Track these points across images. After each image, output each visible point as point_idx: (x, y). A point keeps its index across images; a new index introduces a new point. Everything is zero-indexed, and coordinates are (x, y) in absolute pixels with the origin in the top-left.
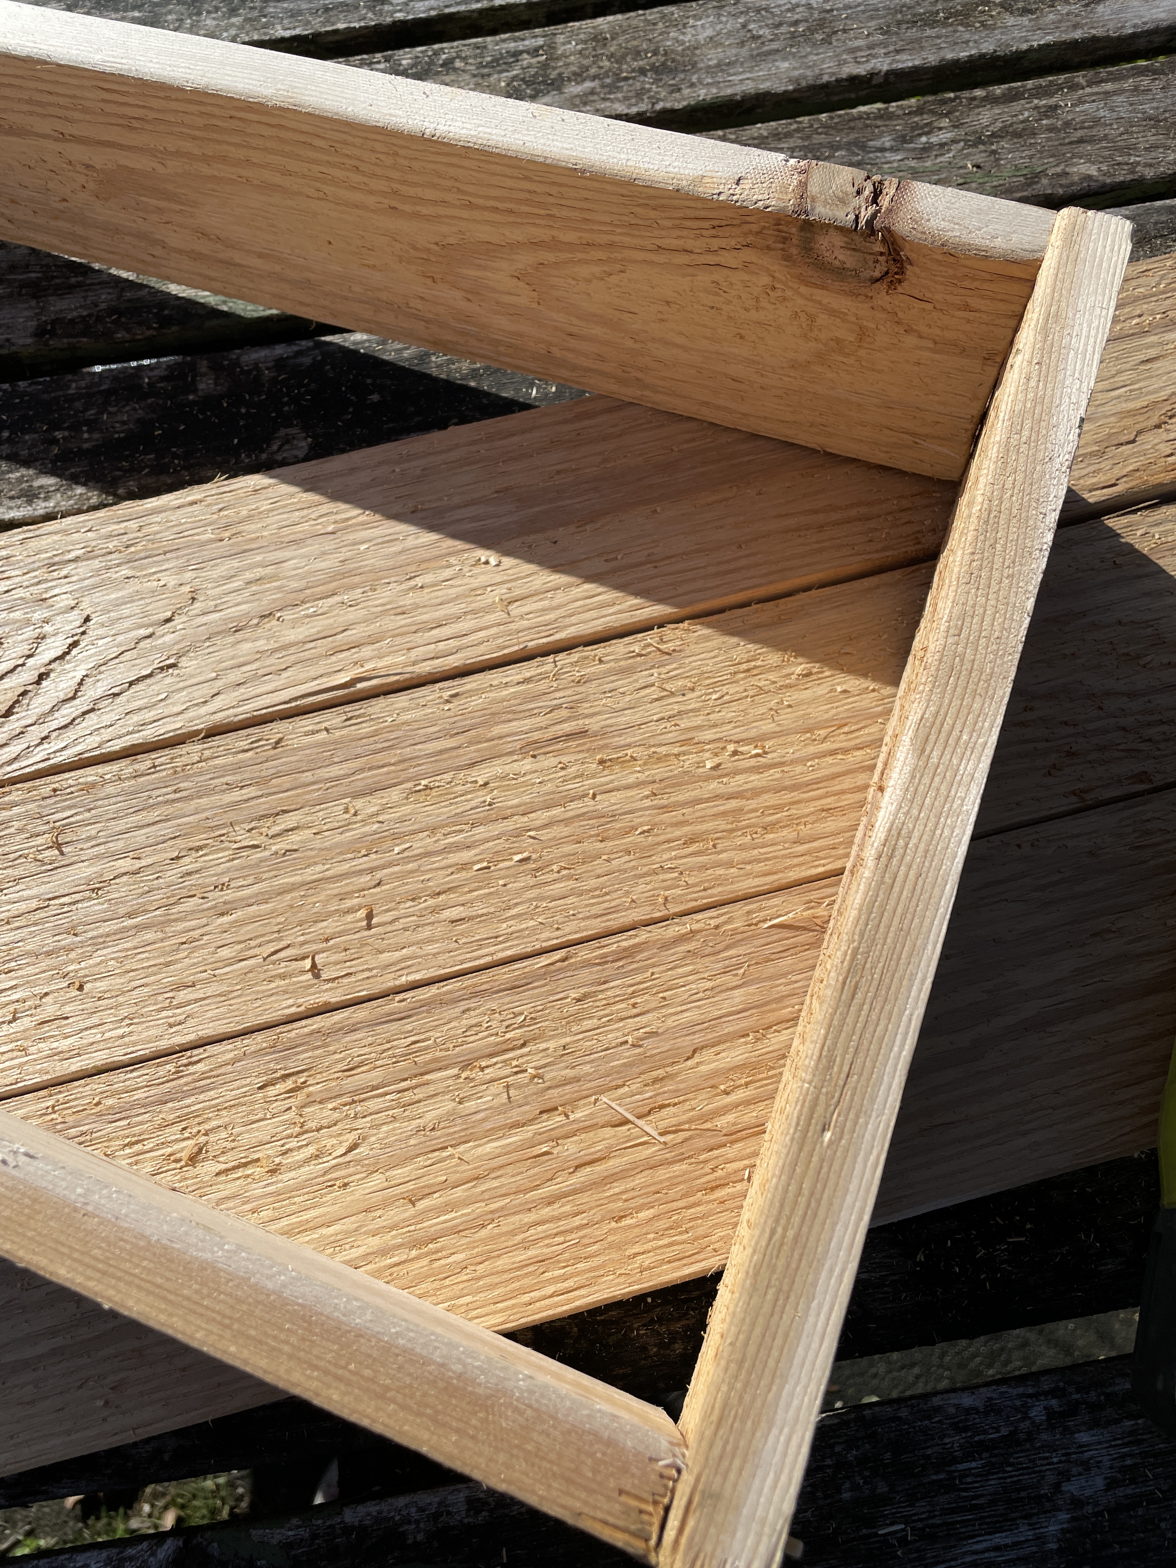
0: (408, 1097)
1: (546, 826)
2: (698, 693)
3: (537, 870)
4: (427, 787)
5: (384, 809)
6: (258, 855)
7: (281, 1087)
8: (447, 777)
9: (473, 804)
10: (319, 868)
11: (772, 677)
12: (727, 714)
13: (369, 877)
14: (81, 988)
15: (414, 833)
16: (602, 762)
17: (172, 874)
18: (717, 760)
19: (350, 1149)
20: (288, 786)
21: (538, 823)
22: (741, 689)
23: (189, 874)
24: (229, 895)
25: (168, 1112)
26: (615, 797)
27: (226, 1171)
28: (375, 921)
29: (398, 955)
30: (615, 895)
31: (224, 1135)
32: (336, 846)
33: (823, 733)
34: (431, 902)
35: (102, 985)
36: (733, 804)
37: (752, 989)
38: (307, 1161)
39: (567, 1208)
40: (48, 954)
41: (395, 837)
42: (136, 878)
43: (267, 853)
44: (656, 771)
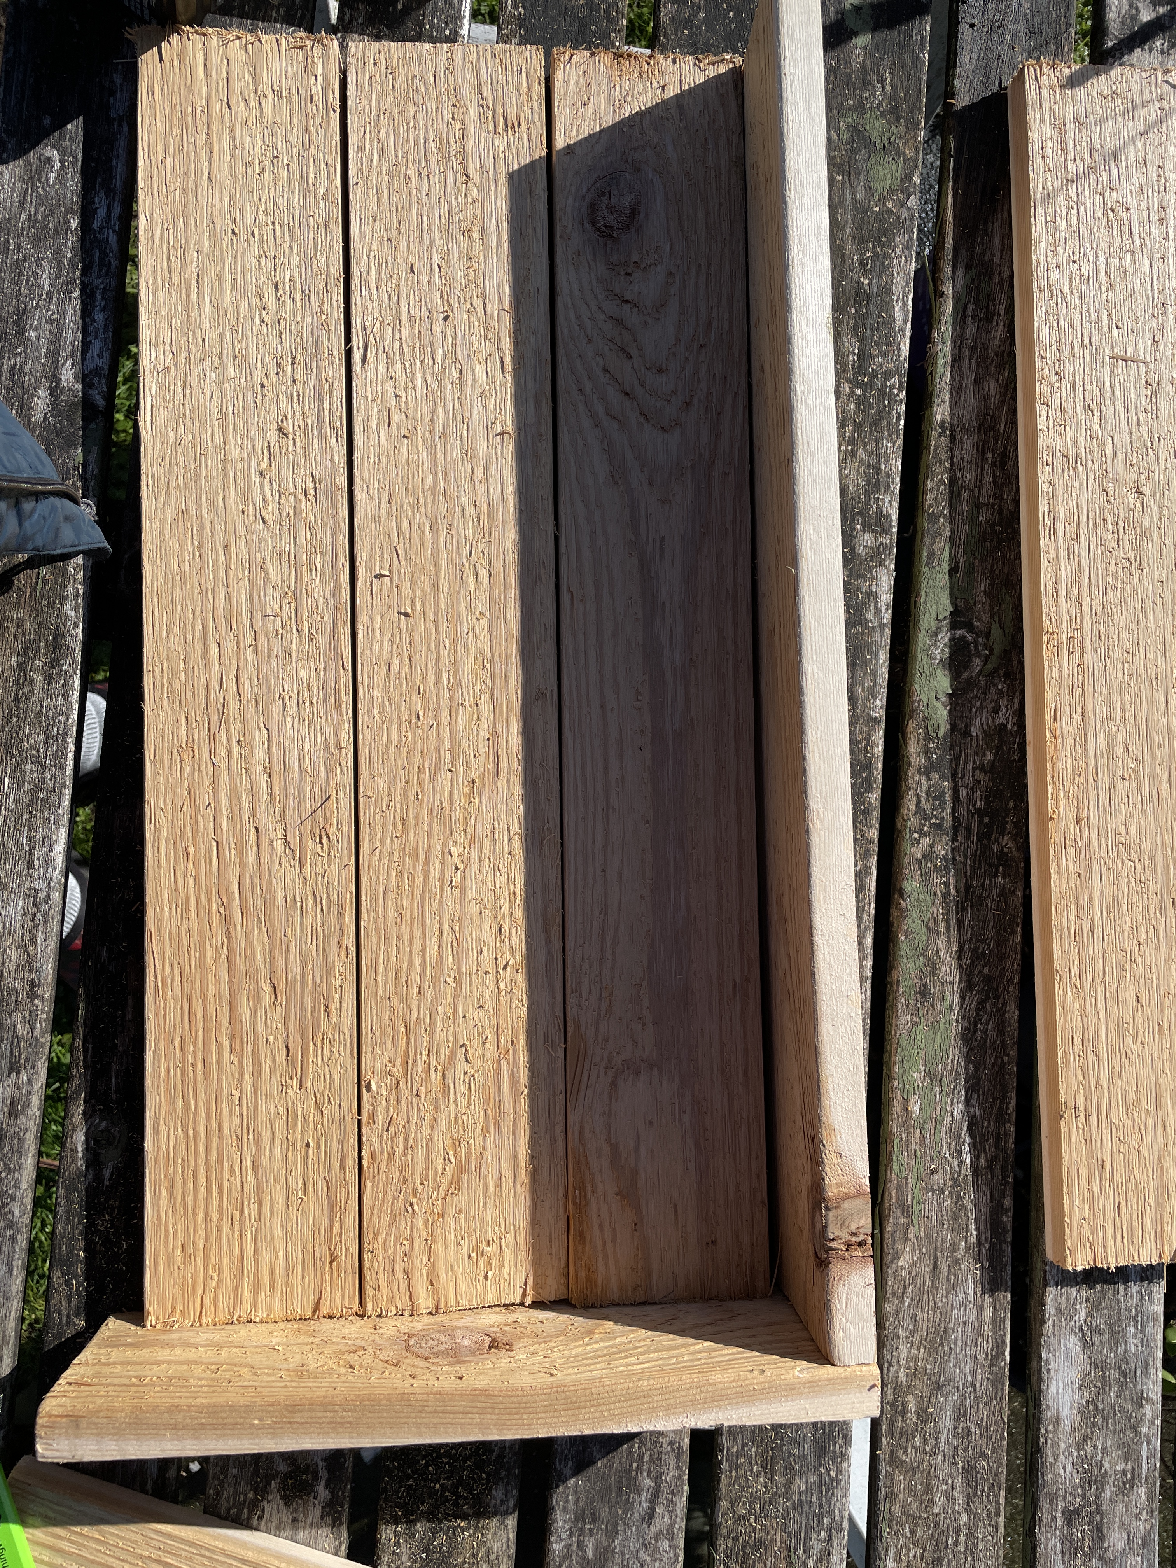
0: (285, 556)
1: (438, 735)
2: (506, 856)
3: (410, 724)
4: (484, 667)
5: (477, 638)
6: (465, 554)
7: (311, 485)
8: (488, 682)
9: (465, 693)
10: (446, 590)
11: (506, 907)
12: (486, 871)
13: (432, 619)
14: (405, 437)
15: (455, 652)
16: (473, 782)
17: (465, 500)
18: (455, 855)
19: (263, 519)
20: (508, 580)
21: (441, 731)
22: (502, 885)
23: (463, 511)
24: (443, 532)
25: (312, 420)
26: (447, 783)
27: (269, 447)
28: (403, 617)
29: (377, 628)
30: (381, 767)
31: (291, 449)
32: (459, 603)
33: (456, 928)
34: (406, 654)
35: (404, 450)
36: (422, 857)
37: (297, 774)
38: (263, 493)
39: (198, 634)
40: (432, 420)
41: (456, 641)
42: (468, 478)
43: (464, 560)
44: (458, 814)
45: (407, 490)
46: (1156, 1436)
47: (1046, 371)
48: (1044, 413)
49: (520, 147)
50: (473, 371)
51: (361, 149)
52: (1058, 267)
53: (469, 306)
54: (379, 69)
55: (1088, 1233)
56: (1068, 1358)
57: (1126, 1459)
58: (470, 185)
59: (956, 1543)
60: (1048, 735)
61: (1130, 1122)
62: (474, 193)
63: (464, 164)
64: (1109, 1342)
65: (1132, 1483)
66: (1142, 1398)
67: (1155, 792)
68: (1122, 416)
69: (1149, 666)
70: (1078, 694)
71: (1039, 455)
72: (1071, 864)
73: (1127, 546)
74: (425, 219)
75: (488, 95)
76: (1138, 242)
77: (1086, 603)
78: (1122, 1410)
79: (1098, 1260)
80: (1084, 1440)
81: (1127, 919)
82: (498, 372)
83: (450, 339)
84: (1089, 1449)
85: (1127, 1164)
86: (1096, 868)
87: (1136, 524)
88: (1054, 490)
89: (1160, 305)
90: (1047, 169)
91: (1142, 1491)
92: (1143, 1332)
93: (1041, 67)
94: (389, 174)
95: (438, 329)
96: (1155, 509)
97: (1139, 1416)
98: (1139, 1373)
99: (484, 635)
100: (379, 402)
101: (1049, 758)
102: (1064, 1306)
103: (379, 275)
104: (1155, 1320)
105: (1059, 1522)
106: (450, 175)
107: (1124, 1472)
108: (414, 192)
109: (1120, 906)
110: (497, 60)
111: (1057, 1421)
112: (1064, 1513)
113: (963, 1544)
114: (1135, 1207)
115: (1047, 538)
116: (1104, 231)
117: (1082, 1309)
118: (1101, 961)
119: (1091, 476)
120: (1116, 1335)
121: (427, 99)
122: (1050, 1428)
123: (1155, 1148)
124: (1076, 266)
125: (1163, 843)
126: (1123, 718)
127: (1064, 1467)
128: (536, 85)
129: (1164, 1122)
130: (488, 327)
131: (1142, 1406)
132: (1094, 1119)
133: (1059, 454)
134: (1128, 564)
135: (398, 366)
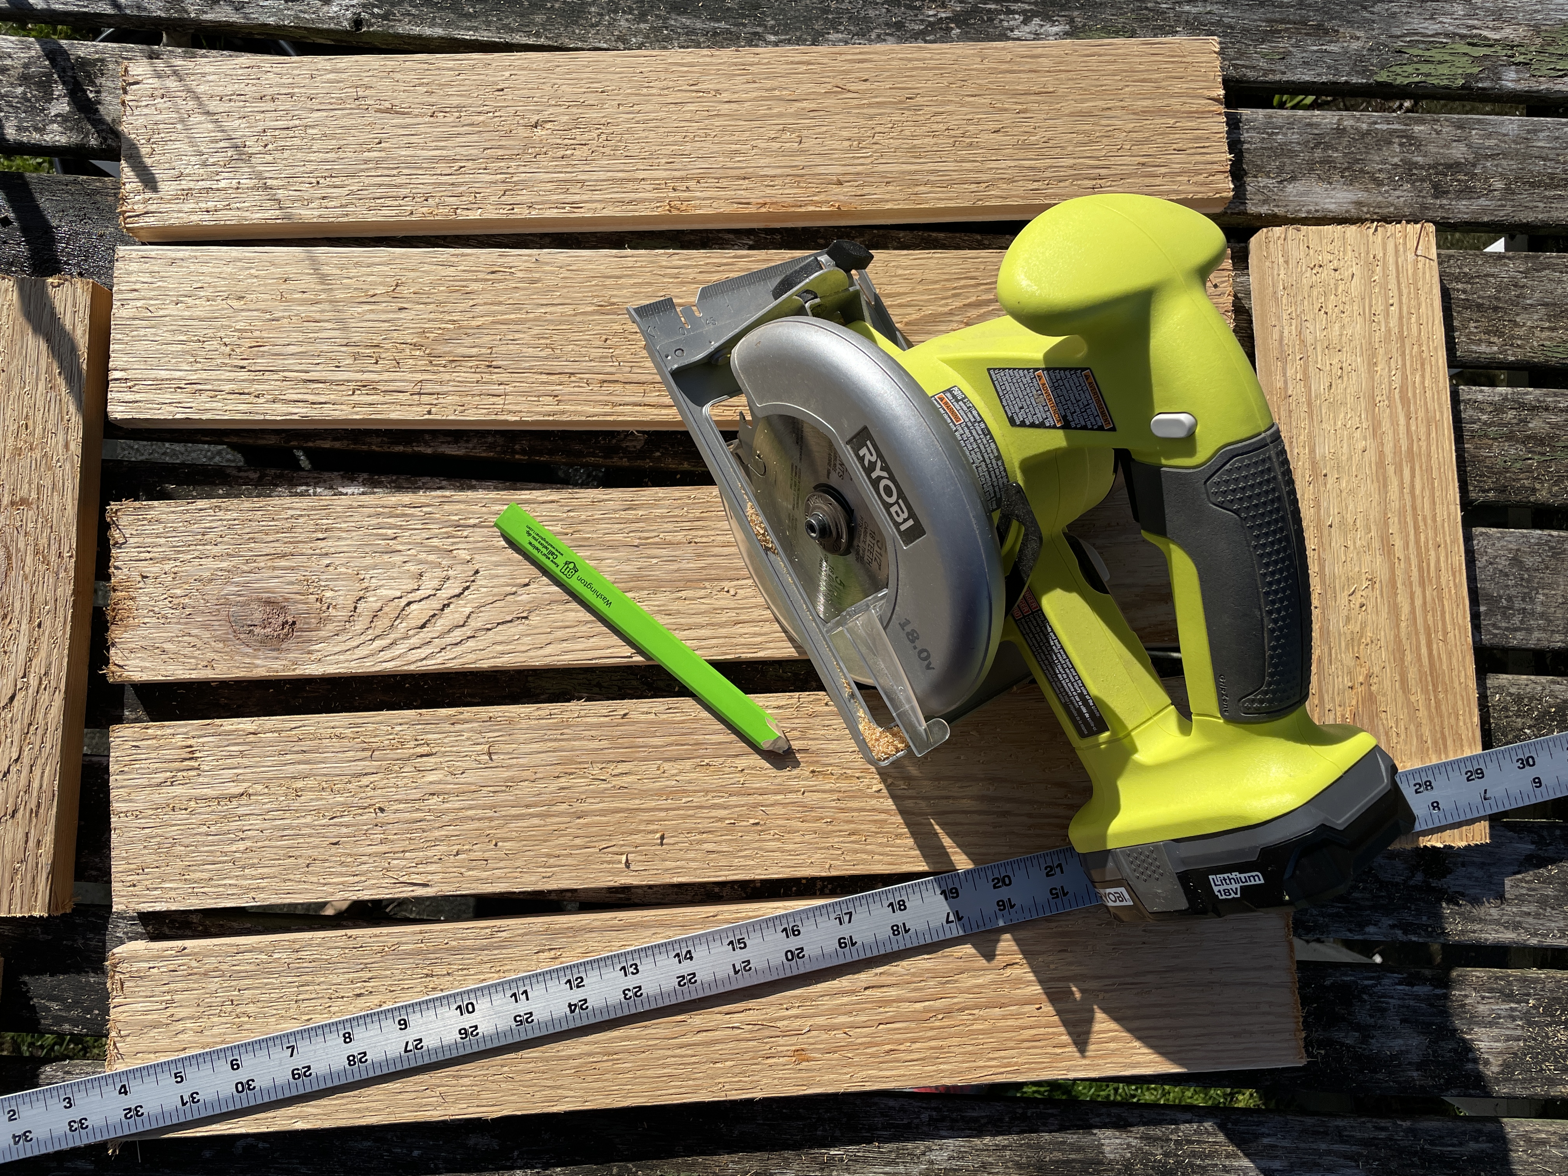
1: (772, 805)
3: (762, 831)
4: (708, 764)
5: (681, 772)
6: (604, 785)
8: (721, 760)
9: (732, 781)
10: (637, 801)
13: (665, 814)
14: (496, 845)
15: (695, 791)
16: (813, 772)
17: (554, 786)
20: (626, 745)
21: (768, 802)
23: (564, 788)
24: (584, 807)
28: (665, 841)
29: (674, 864)
30: (803, 857)
32: (649, 790)
34: (698, 837)
40: (479, 819)
41: (685, 792)
42: (533, 784)
43: (609, 785)
44: (843, 785)
45: (545, 841)
46: (1370, 117)
47: (424, 210)
48: (465, 212)
49: (212, 744)
50: (431, 783)
51: (219, 896)
52: (324, 198)
53: (369, 789)
54: (139, 881)
55: (1201, 177)
56: (1305, 194)
57: (1390, 143)
58: (251, 791)
59: (1464, 292)
60: (763, 210)
61: (1104, 140)
62: (259, 787)
63: (231, 798)
64: (1291, 157)
65: (1410, 137)
66: (1338, 129)
67: (812, 114)
68: (464, 140)
69: (697, 118)
70: (724, 183)
71: (504, 217)
72: (878, 191)
73: (586, 136)
74: (285, 833)
75: (161, 777)
76: (297, 122)
77: (641, 175)
78: (1349, 146)
79: (1222, 169)
80: (1375, 180)
81: (926, 140)
82: (431, 759)
83: (402, 806)
84: (1381, 176)
85: (1139, 143)
86: (881, 168)
87: (566, 128)
88: (537, 203)
89: (357, 102)
90: (228, 207)
91: (1417, 128)
92: (1281, 128)
93: (126, 212)
94: (243, 868)
95: (392, 817)
96: (551, 110)
97: (1352, 131)
98: (1316, 132)
99: (680, 765)
100: (463, 870)
101: (783, 210)
102: (1261, 197)
103: (342, 875)
104: (1271, 117)
105: (1445, 202)
106: (241, 811)
107: (1401, 145)
108: (259, 844)
109: (914, 147)
110: (126, 769)
111: (1359, 204)
112: (1437, 198)
113: (1465, 286)
114: (1177, 136)
115: (582, 210)
116: (287, 154)
117: (1263, 181)
118: (964, 164)
119: (522, 169)
120: (1284, 151)
121: (168, 835)
122: (1365, 209)
123: (1126, 117)
124: (322, 181)
125: (858, 107)
126: (745, 142)
127: (1398, 197)
128: (149, 731)
129: (1103, 109)
130: (388, 770)
131: (1344, 129)
132: (1103, 172)
133: (503, 198)
134: (604, 136)
135: (430, 854)
